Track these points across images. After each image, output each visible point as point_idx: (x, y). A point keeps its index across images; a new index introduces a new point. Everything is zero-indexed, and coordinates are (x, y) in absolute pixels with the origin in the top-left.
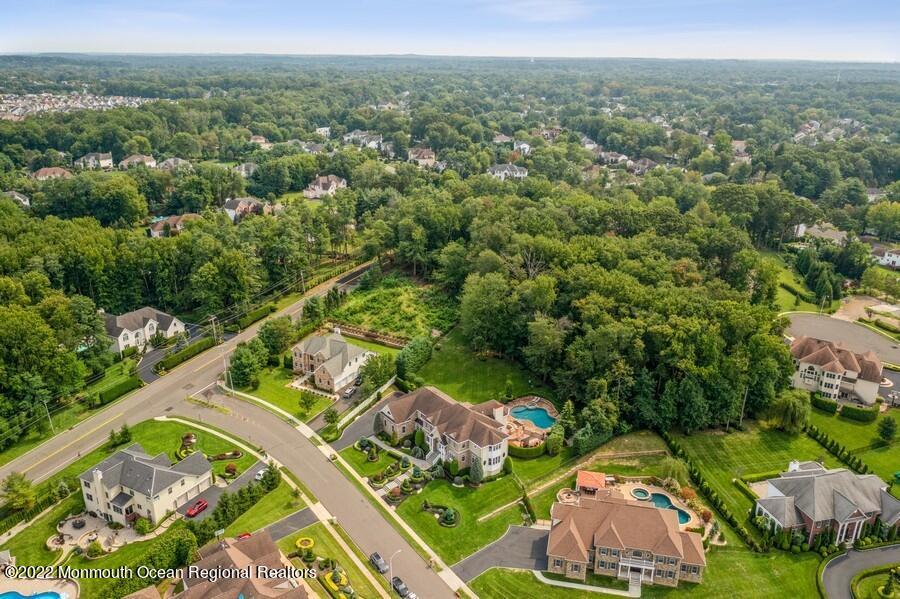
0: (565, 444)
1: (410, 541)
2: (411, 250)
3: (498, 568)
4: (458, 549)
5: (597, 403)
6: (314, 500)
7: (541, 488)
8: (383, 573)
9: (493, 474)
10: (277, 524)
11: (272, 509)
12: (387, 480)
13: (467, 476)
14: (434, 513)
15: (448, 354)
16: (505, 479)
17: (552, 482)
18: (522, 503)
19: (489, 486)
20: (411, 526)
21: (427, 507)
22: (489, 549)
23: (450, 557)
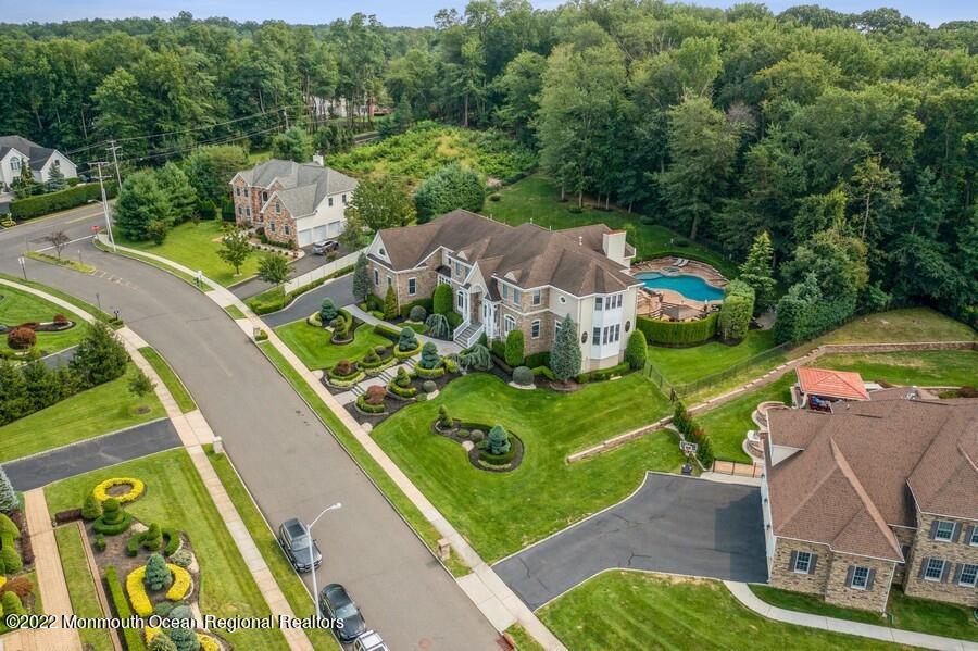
0: (753, 326)
1: (394, 497)
2: (459, 76)
3: (624, 571)
4: (515, 520)
5: (828, 237)
6: (186, 404)
7: (713, 400)
8: (304, 571)
9: (602, 366)
10: (75, 449)
11: (81, 418)
12: (362, 375)
13: (543, 369)
14: (460, 439)
15: (513, 206)
16: (630, 378)
17: (736, 390)
18: (671, 427)
19: (593, 389)
20: (402, 464)
21: (445, 426)
22: (599, 522)
23: (493, 539)
